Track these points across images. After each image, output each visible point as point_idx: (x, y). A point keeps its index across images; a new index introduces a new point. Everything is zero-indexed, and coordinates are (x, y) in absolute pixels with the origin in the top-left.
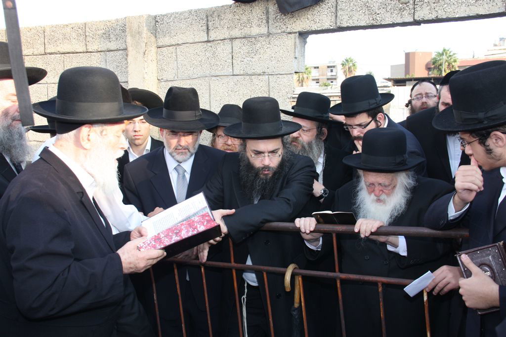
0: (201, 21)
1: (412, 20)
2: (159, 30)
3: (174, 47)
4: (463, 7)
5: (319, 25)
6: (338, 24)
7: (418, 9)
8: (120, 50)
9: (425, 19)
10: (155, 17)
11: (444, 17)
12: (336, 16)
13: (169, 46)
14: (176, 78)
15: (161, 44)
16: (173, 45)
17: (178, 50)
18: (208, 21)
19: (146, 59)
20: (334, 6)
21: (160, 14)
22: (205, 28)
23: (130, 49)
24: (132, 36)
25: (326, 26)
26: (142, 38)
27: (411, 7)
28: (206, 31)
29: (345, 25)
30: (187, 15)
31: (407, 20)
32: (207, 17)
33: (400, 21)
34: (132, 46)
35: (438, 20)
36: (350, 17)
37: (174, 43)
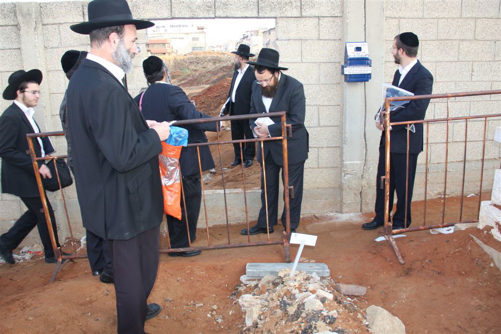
0: (78, 9)
1: (214, 16)
2: (43, 13)
3: (57, 26)
4: (239, 12)
5: (161, 15)
6: (173, 16)
7: (217, 10)
8: (8, 26)
9: (221, 16)
10: (40, 4)
11: (231, 16)
12: (171, 11)
13: (53, 24)
14: (60, 46)
15: (46, 23)
16: (56, 24)
17: (61, 27)
18: (83, 8)
19: (36, 33)
20: (170, 5)
21: (43, 2)
22: (81, 13)
23: (22, 25)
24: (22, 16)
25: (166, 16)
26: (32, 18)
27: (213, 9)
28: (82, 15)
29: (177, 16)
30: (66, 4)
31: (212, 16)
32: (83, 6)
33: (207, 16)
34: (23, 23)
35: (227, 17)
36: (180, 12)
37: (56, 22)
